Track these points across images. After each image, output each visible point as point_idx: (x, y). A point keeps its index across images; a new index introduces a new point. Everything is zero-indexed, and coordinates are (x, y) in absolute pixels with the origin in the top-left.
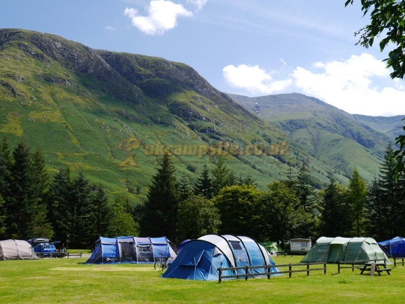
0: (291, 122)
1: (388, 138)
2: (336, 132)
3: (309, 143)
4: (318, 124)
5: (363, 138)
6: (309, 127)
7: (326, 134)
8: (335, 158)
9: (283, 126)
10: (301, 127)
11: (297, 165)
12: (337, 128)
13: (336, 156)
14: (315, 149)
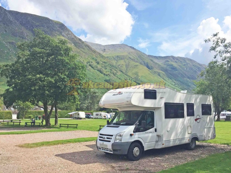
0: (118, 56)
1: (160, 66)
2: (137, 62)
3: (124, 67)
4: (130, 58)
5: (149, 65)
6: (125, 59)
7: (132, 63)
8: (134, 74)
9: (114, 58)
10: (122, 59)
11: (109, 75)
12: (138, 60)
13: (135, 73)
14: (127, 69)
